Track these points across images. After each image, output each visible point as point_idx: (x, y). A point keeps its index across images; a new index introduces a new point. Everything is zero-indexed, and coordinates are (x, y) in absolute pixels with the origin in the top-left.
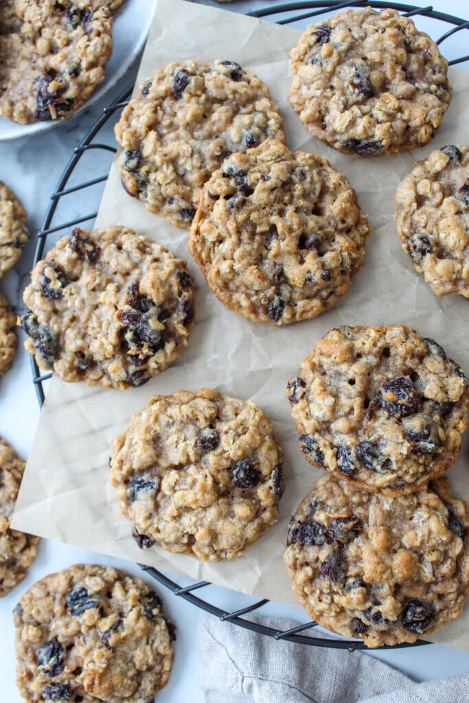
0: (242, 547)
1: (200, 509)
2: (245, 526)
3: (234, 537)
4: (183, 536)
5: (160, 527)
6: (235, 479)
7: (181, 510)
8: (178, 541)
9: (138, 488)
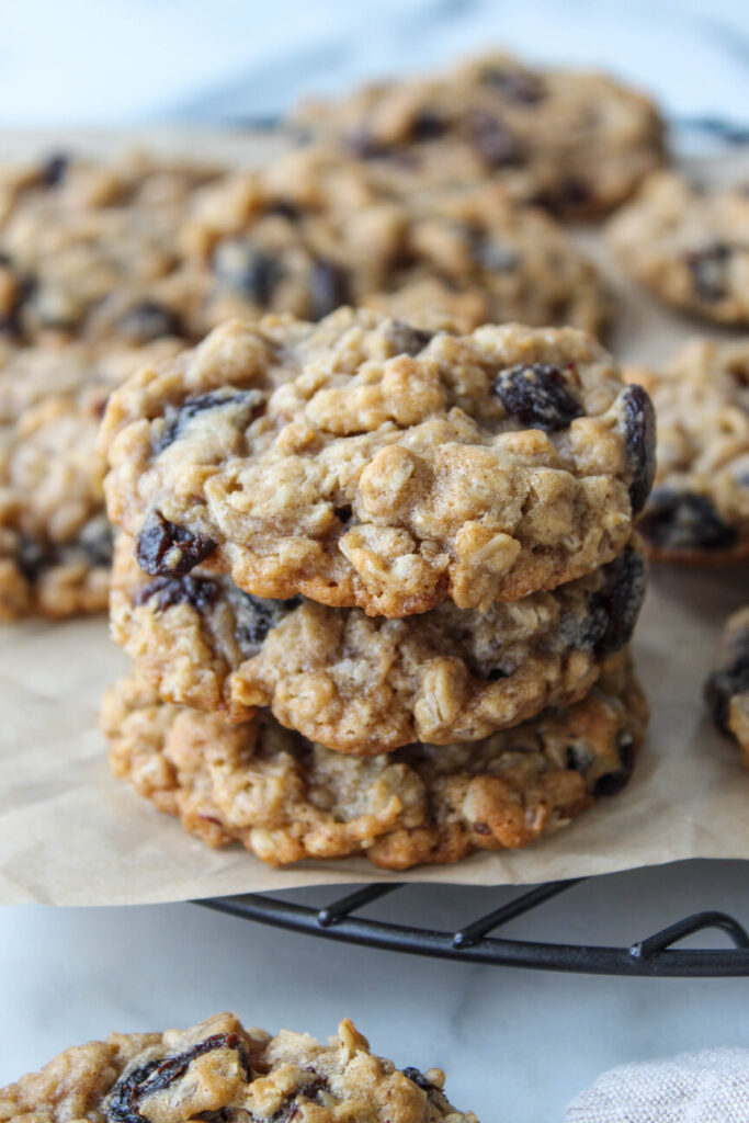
0: (509, 524)
1: (388, 425)
2: (525, 466)
3: (488, 472)
4: (315, 502)
5: (244, 478)
6: (506, 384)
7: (323, 436)
8: (295, 521)
9: (192, 414)
